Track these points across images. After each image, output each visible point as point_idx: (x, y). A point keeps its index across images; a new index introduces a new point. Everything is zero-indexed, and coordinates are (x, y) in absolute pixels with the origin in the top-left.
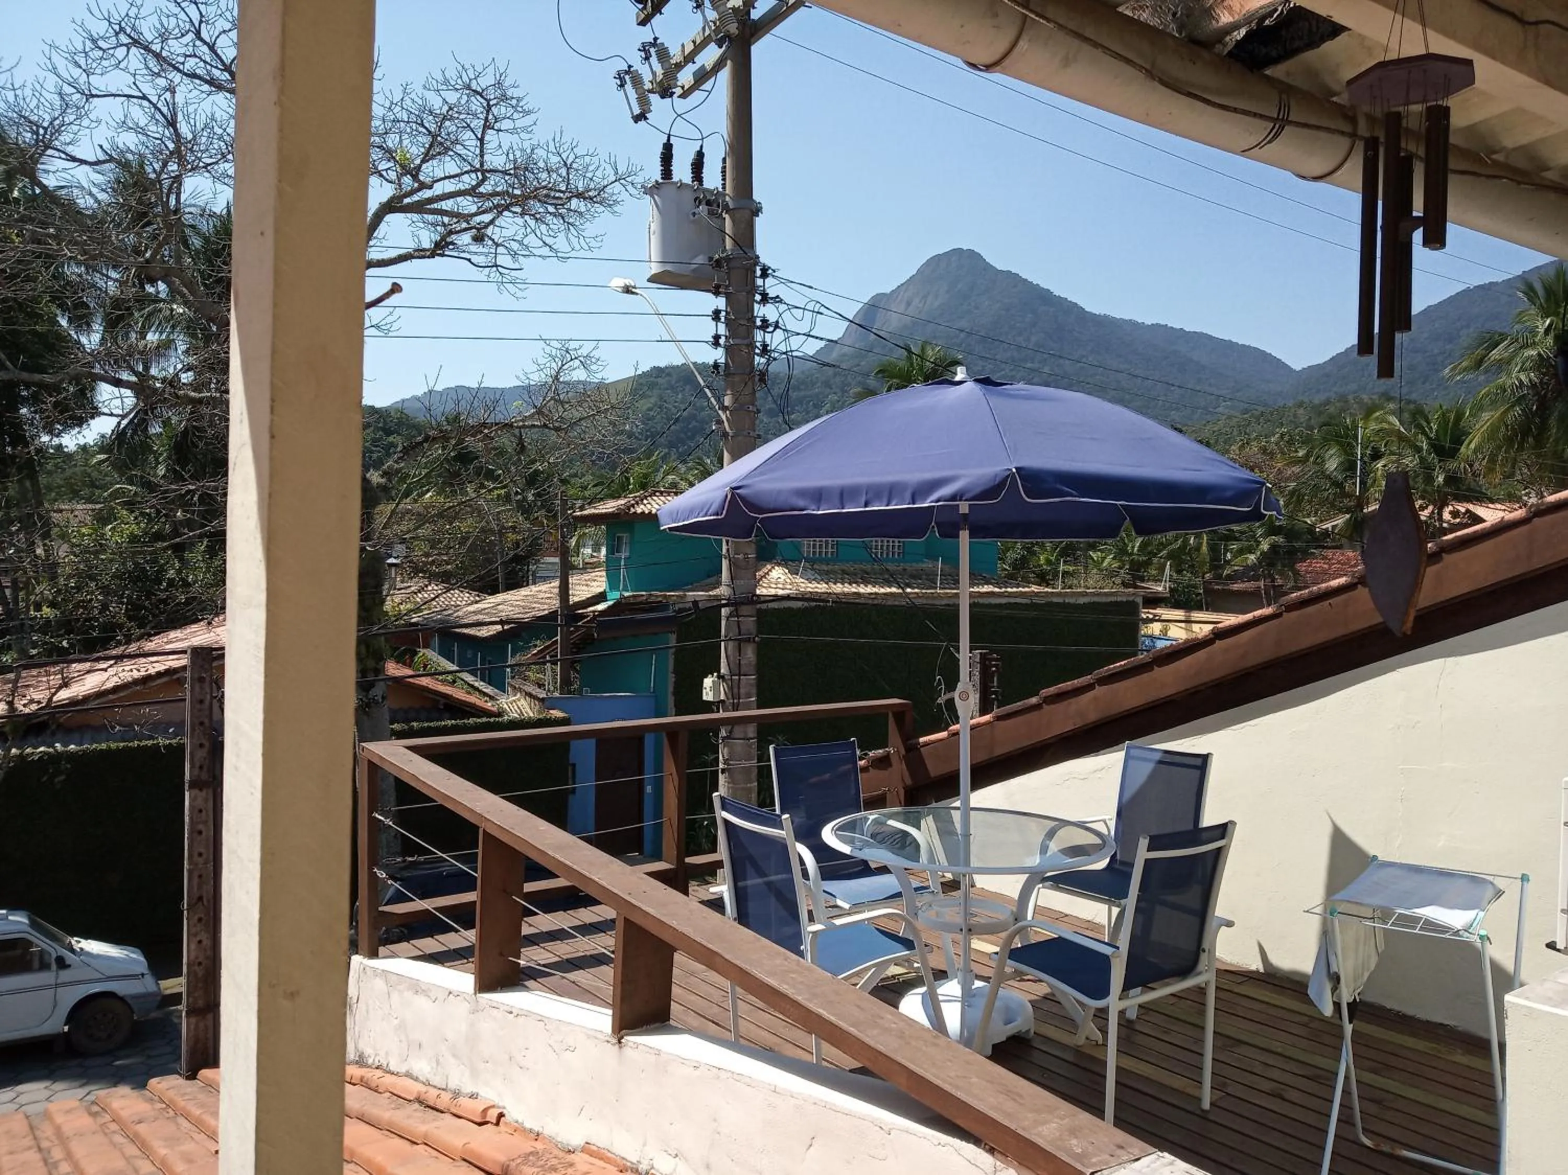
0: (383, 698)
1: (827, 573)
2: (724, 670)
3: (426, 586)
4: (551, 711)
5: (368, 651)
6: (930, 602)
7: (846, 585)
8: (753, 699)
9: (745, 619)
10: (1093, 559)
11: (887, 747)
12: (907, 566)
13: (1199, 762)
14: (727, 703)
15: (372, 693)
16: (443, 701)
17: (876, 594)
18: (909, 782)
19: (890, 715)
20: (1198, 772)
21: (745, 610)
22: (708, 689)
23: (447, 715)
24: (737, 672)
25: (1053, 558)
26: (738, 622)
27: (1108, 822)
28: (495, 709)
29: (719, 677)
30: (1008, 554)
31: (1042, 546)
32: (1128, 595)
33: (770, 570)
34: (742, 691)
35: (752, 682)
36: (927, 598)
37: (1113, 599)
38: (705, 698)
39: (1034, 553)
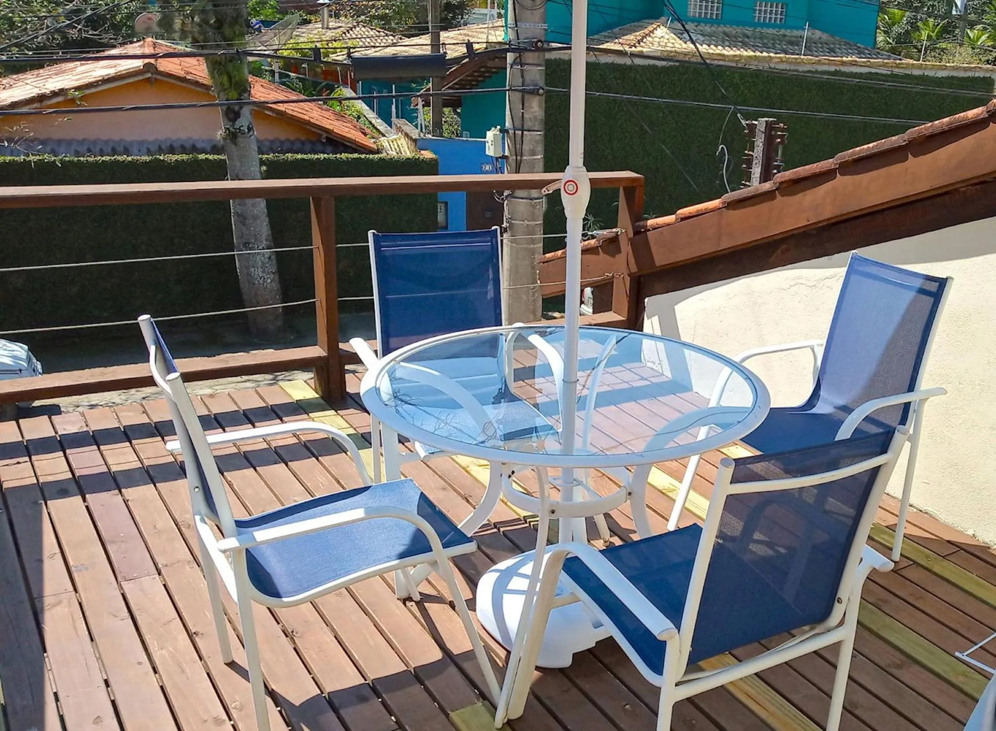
0: (250, 129)
1: (710, 35)
2: (508, 124)
3: (355, 27)
4: (422, 152)
5: (231, 84)
6: (793, 67)
7: (712, 46)
8: (539, 157)
9: (531, 68)
10: (969, 37)
11: (616, 227)
12: (788, 32)
13: (933, 287)
14: (510, 159)
15: (238, 124)
16: (325, 135)
17: (740, 56)
18: (634, 269)
19: (621, 189)
20: (931, 300)
21: (530, 57)
22: (490, 143)
23: (329, 148)
24: (520, 127)
25: (933, 35)
26: (522, 71)
27: (816, 349)
28: (374, 146)
29: (503, 131)
30: (894, 28)
31: (926, 23)
32: (987, 70)
33: (655, 29)
34: (526, 147)
35: (537, 138)
36: (791, 63)
37: (970, 74)
38: (487, 153)
39: (918, 29)
